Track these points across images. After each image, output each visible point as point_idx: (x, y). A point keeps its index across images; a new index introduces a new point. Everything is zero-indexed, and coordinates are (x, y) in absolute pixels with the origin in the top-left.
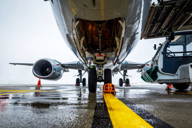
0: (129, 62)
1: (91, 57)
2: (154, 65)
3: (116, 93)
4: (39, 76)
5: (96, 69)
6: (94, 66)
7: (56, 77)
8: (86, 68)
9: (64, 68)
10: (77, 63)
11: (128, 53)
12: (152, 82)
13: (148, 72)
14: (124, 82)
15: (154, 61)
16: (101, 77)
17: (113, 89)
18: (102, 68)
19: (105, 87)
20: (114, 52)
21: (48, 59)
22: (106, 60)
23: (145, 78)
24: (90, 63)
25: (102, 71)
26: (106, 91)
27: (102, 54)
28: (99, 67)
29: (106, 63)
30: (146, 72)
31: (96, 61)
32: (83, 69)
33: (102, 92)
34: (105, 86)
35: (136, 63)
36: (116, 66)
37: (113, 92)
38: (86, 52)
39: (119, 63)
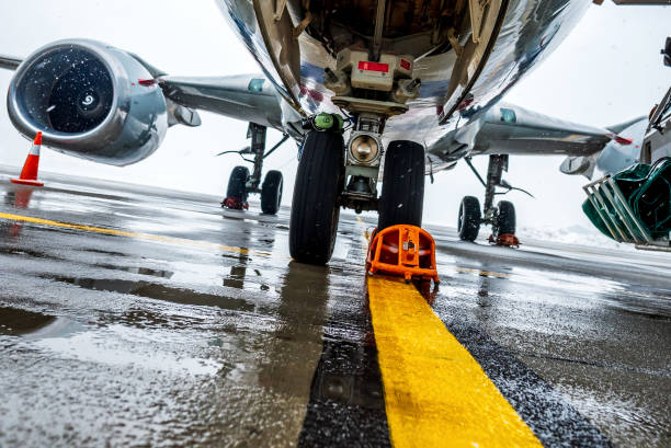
0: (525, 112)
1: (327, 70)
2: (658, 147)
3: (437, 284)
4: (36, 130)
5: (347, 136)
6: (335, 117)
7: (125, 145)
8: (293, 120)
9: (176, 101)
10: (249, 88)
11: (524, 68)
12: (641, 241)
13: (626, 185)
14: (487, 221)
15: (660, 129)
16: (366, 180)
17: (427, 261)
18: (375, 135)
19: (384, 242)
20: (452, 56)
21: (99, 44)
22: (403, 91)
23: (604, 212)
24: (316, 97)
25: (374, 147)
26: (385, 266)
27: (385, 59)
28: (362, 123)
29: (402, 110)
30: (611, 181)
31: (349, 90)
32: (276, 123)
33: (364, 272)
34: (380, 236)
35: (560, 122)
36: (450, 127)
37: (421, 276)
38: (303, 38)
39: (470, 115)
